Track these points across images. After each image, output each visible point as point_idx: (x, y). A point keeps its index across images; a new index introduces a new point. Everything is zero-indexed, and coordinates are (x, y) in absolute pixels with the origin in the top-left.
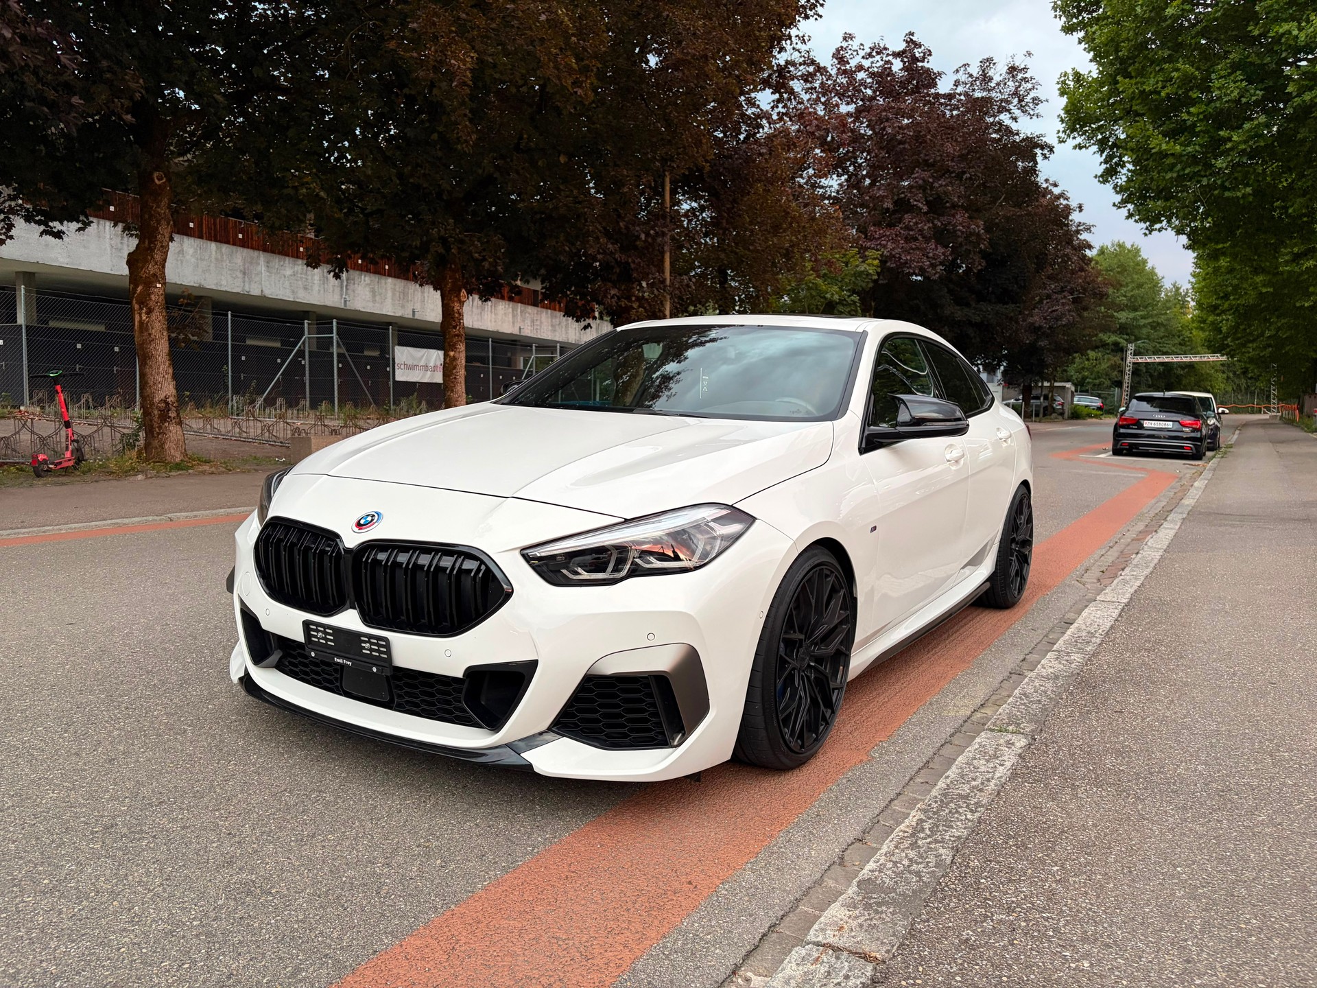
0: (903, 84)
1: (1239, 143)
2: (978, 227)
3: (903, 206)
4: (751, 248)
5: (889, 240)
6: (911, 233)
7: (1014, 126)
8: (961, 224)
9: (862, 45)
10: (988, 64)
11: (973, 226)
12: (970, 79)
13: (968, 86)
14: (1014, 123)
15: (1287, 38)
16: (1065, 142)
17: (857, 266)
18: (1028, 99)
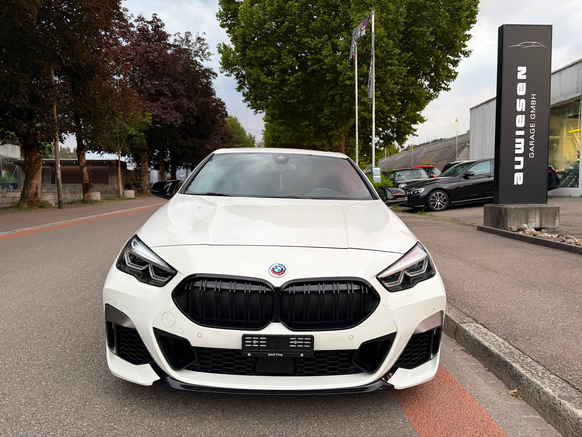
0: (153, 37)
1: (292, 82)
2: (193, 105)
3: (159, 93)
4: (97, 107)
5: (155, 108)
6: (165, 106)
7: (202, 63)
8: (186, 103)
9: (132, 15)
10: (188, 34)
11: (191, 105)
12: (181, 40)
13: (180, 42)
14: (202, 62)
15: (308, 44)
16: (223, 73)
17: (141, 119)
18: (206, 52)
